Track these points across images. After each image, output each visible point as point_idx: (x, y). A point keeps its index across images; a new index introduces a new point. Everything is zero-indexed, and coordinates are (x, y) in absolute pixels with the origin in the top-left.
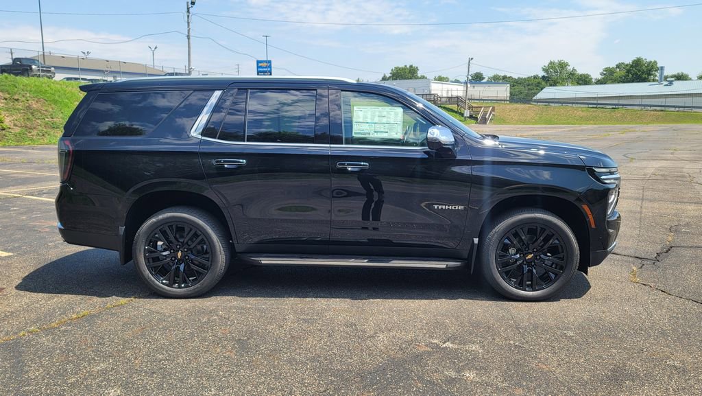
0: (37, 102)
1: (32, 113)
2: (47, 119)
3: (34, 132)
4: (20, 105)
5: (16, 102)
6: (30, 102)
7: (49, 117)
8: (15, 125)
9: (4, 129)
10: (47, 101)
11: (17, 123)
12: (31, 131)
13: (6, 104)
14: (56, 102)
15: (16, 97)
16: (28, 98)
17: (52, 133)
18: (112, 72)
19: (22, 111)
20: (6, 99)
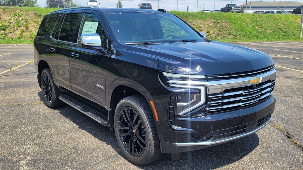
0: (227, 23)
1: (222, 28)
2: (228, 31)
3: (220, 37)
4: (219, 25)
5: (218, 24)
6: (223, 24)
7: (229, 30)
8: (214, 33)
9: (209, 35)
10: (231, 23)
11: (215, 32)
12: (219, 36)
13: (214, 24)
14: (234, 23)
15: (218, 22)
16: (223, 22)
17: (227, 37)
18: (281, 7)
19: (219, 27)
20: (214, 22)
